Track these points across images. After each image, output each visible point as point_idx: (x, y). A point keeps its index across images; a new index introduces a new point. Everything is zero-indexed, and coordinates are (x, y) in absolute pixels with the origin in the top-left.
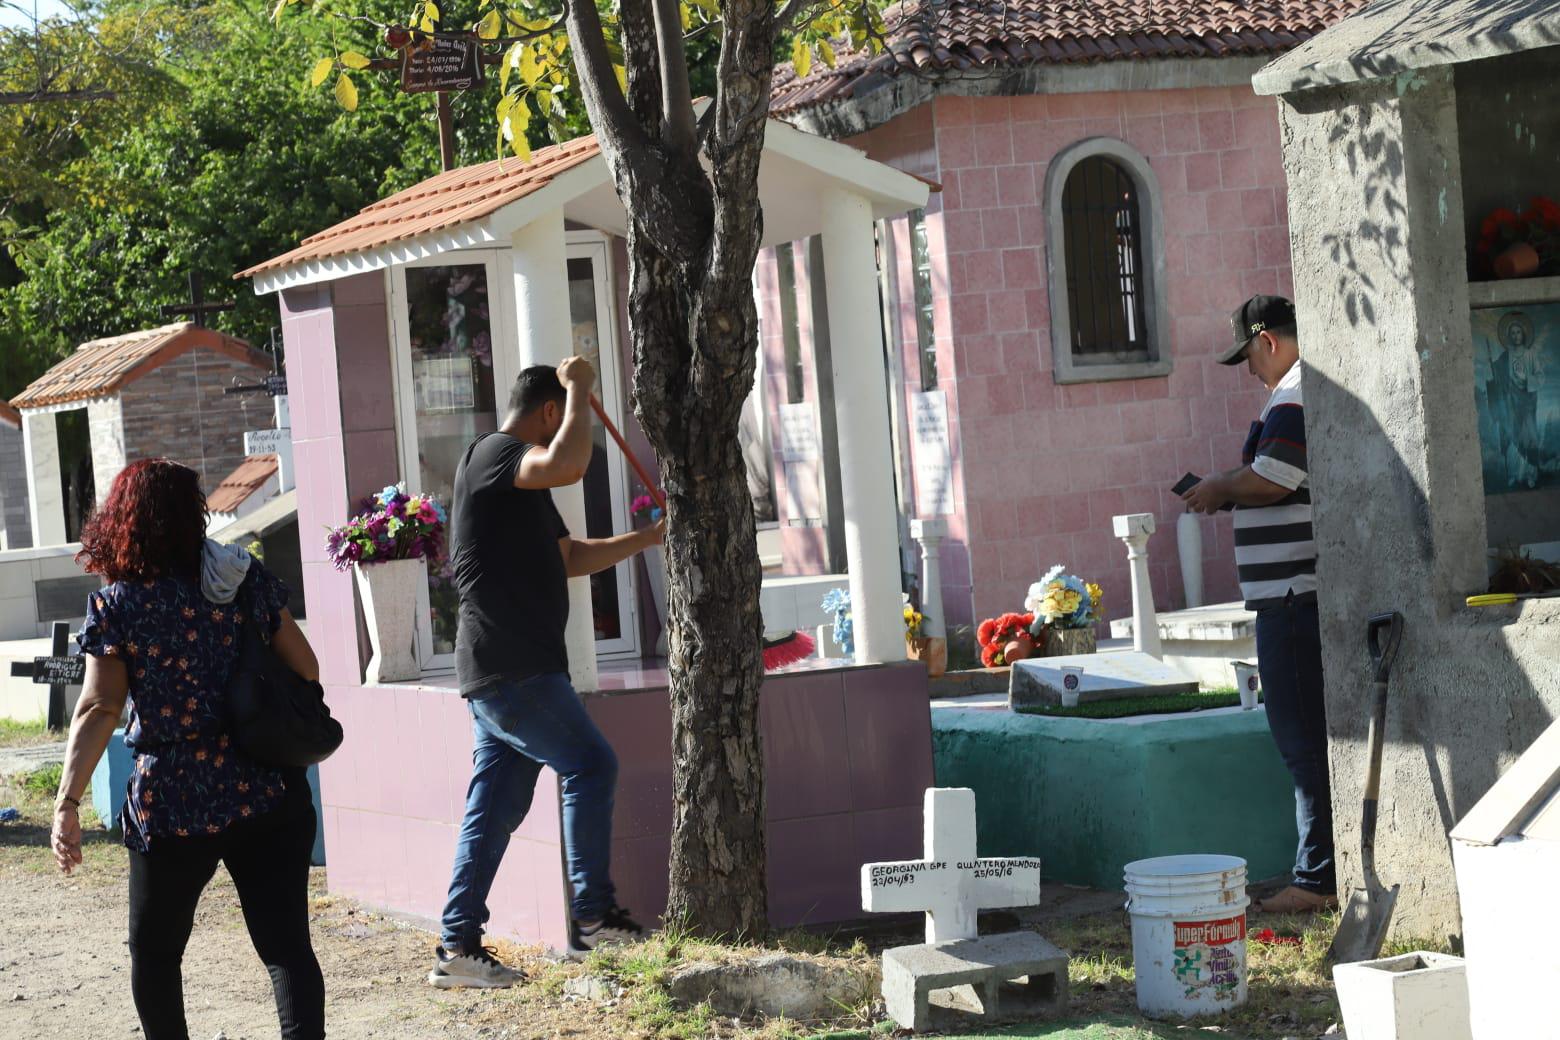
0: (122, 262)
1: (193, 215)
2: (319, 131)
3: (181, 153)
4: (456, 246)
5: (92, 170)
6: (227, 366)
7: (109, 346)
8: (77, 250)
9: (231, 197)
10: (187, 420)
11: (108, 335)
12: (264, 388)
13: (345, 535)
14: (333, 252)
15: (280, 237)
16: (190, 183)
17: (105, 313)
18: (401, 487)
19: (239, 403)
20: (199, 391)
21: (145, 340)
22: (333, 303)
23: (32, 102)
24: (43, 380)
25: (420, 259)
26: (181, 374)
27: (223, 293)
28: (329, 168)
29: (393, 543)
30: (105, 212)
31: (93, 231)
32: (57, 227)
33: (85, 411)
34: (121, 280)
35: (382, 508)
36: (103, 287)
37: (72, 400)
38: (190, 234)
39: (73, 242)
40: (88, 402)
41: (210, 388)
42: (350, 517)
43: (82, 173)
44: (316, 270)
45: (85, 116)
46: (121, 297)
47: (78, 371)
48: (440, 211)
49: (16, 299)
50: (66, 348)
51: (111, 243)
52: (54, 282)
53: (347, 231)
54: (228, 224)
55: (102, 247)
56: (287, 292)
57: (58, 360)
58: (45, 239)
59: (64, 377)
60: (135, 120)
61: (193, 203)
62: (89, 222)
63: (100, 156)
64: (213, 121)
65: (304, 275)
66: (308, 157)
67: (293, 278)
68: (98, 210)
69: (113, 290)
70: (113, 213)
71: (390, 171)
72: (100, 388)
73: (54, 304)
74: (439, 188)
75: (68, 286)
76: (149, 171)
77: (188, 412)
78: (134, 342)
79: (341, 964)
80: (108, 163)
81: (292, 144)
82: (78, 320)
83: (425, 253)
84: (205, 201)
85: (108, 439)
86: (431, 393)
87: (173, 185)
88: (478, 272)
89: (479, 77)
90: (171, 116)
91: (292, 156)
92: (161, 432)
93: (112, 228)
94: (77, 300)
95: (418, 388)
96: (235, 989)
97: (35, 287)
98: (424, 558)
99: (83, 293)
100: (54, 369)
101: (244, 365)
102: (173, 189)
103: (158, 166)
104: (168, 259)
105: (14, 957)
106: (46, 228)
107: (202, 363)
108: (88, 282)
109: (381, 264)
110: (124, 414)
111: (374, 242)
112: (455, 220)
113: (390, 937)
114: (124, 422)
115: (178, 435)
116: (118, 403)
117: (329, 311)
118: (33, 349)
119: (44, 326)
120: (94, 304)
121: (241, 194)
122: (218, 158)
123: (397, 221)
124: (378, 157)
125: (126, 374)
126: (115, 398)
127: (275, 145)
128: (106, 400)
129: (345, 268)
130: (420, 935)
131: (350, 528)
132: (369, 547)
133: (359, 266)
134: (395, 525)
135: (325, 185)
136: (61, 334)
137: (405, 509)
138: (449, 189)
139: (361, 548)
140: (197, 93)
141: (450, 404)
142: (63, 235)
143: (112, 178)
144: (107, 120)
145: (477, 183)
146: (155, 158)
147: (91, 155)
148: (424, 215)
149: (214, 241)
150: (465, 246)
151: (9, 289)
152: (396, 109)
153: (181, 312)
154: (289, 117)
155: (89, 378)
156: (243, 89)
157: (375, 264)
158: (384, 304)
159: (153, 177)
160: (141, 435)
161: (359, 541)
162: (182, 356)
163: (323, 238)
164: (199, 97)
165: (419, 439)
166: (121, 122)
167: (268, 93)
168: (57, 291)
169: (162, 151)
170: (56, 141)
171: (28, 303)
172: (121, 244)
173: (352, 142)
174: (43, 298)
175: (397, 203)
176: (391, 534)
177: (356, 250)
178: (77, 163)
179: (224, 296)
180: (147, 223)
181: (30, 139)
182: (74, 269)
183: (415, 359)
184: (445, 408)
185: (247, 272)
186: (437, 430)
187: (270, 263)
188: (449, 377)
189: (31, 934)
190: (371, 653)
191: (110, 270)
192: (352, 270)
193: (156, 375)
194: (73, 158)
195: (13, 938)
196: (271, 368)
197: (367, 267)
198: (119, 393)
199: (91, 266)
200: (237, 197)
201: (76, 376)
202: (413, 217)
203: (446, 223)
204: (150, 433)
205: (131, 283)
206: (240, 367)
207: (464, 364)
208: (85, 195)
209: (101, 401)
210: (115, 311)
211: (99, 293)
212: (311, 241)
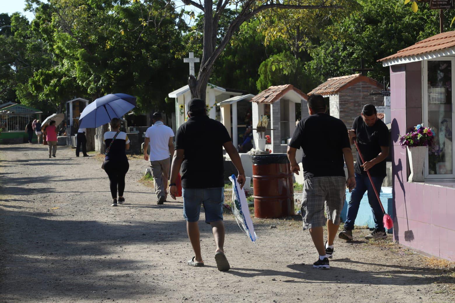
0: (341, 55)
1: (362, 43)
2: (400, 20)
3: (359, 25)
4: (444, 55)
5: (334, 29)
6: (370, 87)
7: (336, 79)
8: (328, 52)
9: (373, 38)
10: (358, 102)
11: (336, 76)
12: (381, 94)
13: (405, 138)
14: (407, 55)
15: (387, 50)
16: (362, 34)
17: (335, 70)
18: (422, 125)
19: (373, 98)
20: (362, 94)
21: (347, 78)
22: (406, 70)
23: (319, 9)
24: (317, 88)
25: (433, 58)
26: (357, 89)
27: (370, 66)
28: (403, 31)
29: (419, 141)
30: (337, 41)
31: (333, 46)
32: (323, 45)
33: (328, 98)
34: (340, 61)
35: (416, 130)
36: (335, 63)
37: (325, 94)
38: (361, 48)
39: (327, 49)
40: (330, 95)
41: (365, 93)
42: (407, 133)
43: (331, 29)
44: (401, 60)
45: (333, 13)
46: (340, 66)
47: (327, 86)
48: (440, 44)
49: (310, 65)
50: (323, 79)
51: (337, 50)
52: (321, 61)
53: (411, 49)
54: (372, 46)
55: (335, 51)
56: (392, 66)
57: (321, 83)
58: (319, 48)
59: (323, 88)
60: (347, 15)
61: (362, 40)
62: (332, 44)
63: (336, 25)
64: (369, 16)
65: (398, 61)
66: (397, 28)
67: (394, 62)
68: (335, 40)
69: (338, 64)
70: (339, 41)
71: (421, 33)
72: (333, 92)
73: (321, 67)
74: (439, 38)
75: (325, 62)
76: (350, 30)
77: (358, 100)
78: (344, 79)
79: (396, 263)
80: (339, 27)
81: (392, 24)
82: (327, 72)
83: (434, 57)
84: (366, 39)
85: (335, 106)
86: (433, 98)
87: (357, 34)
88: (449, 63)
89: (453, 6)
90: (357, 15)
91: (392, 27)
92: (350, 105)
93: (338, 46)
94: (327, 66)
95: (429, 96)
96: (365, 267)
97: (316, 62)
98: (428, 146)
99: (329, 64)
100: (320, 85)
101: (375, 87)
102: (357, 35)
103: (352, 28)
104: (354, 55)
105: (302, 252)
106: (320, 45)
107: (363, 86)
108: (331, 61)
109: (421, 59)
110: (340, 99)
111: (419, 53)
112: (444, 47)
113: (410, 256)
114: (340, 102)
115: (355, 106)
116: (338, 96)
117: (404, 72)
118: (314, 79)
119: (317, 73)
120: (332, 68)
121: (376, 38)
122: (370, 27)
123: (426, 47)
124: (417, 28)
125: (341, 88)
126: (337, 95)
127: (387, 24)
128: (335, 95)
129: (410, 60)
130: (420, 256)
131: (406, 136)
132: (412, 142)
133: (415, 59)
134: (420, 136)
135: (401, 36)
136: (322, 75)
137: (423, 131)
138: (442, 38)
139: (409, 142)
140: (365, 8)
141: (438, 101)
142: (324, 47)
143: (339, 31)
144: (339, 15)
145: (451, 37)
146: (352, 26)
147: (334, 25)
148: (435, 45)
149: (368, 51)
150: (447, 55)
151: (308, 62)
152: (423, 15)
153: (357, 71)
154: (391, 16)
155: (330, 88)
156: (379, 7)
157: (419, 59)
158: (421, 71)
159: (351, 31)
160: (344, 106)
161: (409, 140)
162: (358, 83)
163: (404, 51)
164: (366, 9)
165: (428, 111)
166: (343, 16)
167: (385, 9)
168: (322, 63)
169: (354, 24)
170: (324, 20)
171: (313, 66)
172: (340, 51)
173: (410, 24)
174: (317, 65)
175: (426, 42)
176: (418, 139)
177: (414, 55)
178: (330, 27)
179: (369, 67)
180: (348, 45)
181: (317, 19)
182: (327, 57)
183: (429, 88)
184: (437, 102)
185: (381, 60)
186: (434, 108)
187: (388, 57)
188: (438, 93)
189: (307, 246)
190: (410, 173)
191: (337, 58)
192: (412, 61)
193: (350, 89)
194: (329, 25)
195: (302, 247)
196: (383, 88)
197: (417, 60)
198: (339, 93)
199: (332, 56)
200: (375, 38)
201: (327, 88)
202: (431, 46)
203: (441, 48)
204: (347, 105)
205: (343, 62)
206: (373, 88)
207: (443, 90)
208: (332, 36)
209: (333, 95)
210: (338, 70)
211: (334, 64)
212: (400, 52)
